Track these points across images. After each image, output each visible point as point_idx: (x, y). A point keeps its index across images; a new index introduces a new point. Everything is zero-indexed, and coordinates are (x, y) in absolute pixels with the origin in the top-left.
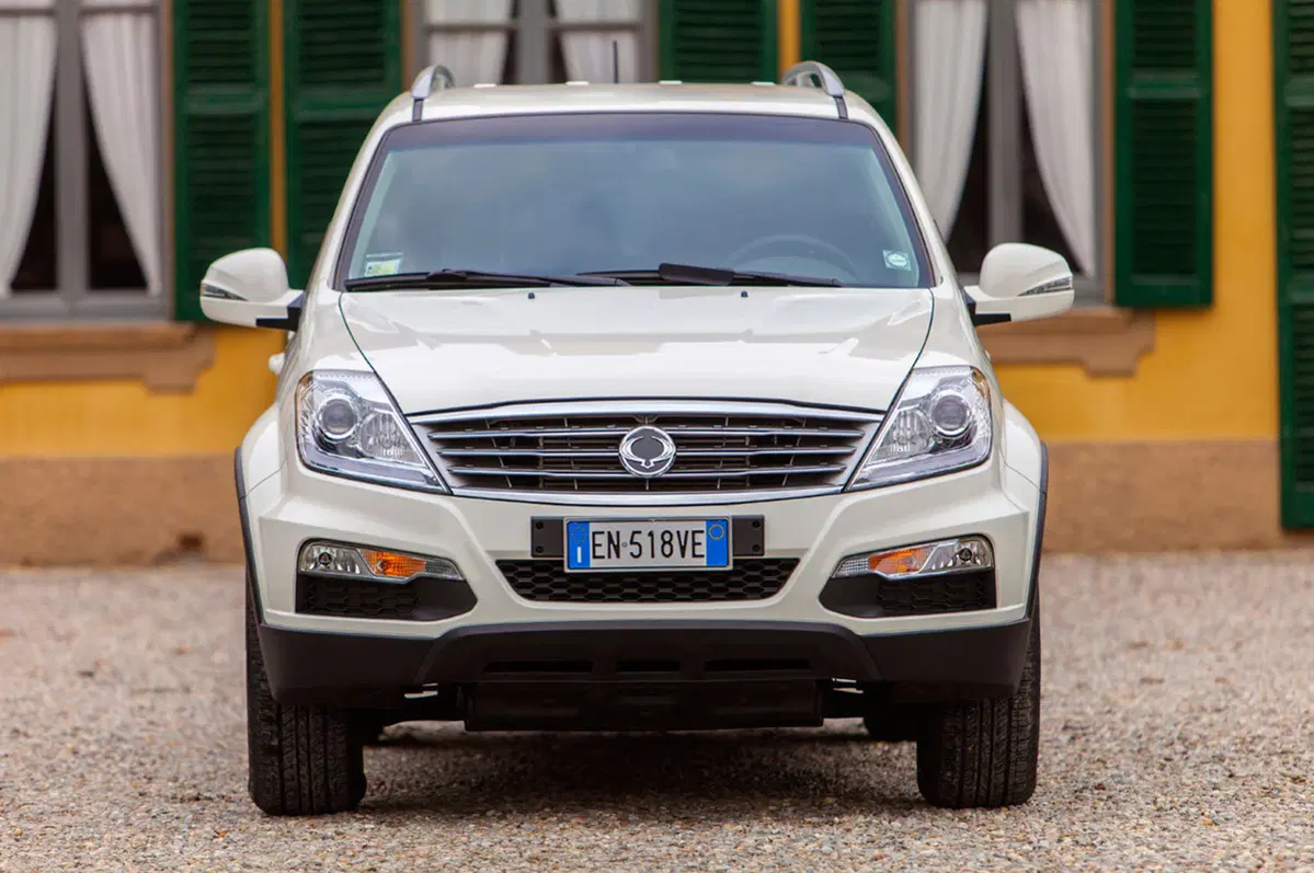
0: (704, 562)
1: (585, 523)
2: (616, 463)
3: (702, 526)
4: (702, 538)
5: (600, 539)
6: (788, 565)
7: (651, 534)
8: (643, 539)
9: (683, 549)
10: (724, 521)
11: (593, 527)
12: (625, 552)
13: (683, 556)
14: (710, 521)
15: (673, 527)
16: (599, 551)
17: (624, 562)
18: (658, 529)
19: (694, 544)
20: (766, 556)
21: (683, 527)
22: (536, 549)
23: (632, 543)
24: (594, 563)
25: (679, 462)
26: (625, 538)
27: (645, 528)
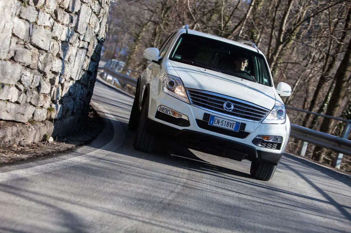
0: (233, 129)
1: (214, 116)
2: (222, 107)
3: (235, 123)
4: (234, 125)
5: (216, 120)
6: (248, 134)
7: (225, 122)
8: (224, 122)
9: (230, 126)
10: (239, 123)
11: (215, 118)
12: (220, 124)
13: (230, 127)
14: (237, 122)
15: (230, 122)
16: (215, 122)
17: (219, 125)
18: (227, 121)
19: (233, 126)
20: (245, 131)
21: (232, 122)
22: (204, 119)
23: (222, 122)
24: (214, 124)
25: (234, 110)
26: (221, 121)
27: (225, 120)
